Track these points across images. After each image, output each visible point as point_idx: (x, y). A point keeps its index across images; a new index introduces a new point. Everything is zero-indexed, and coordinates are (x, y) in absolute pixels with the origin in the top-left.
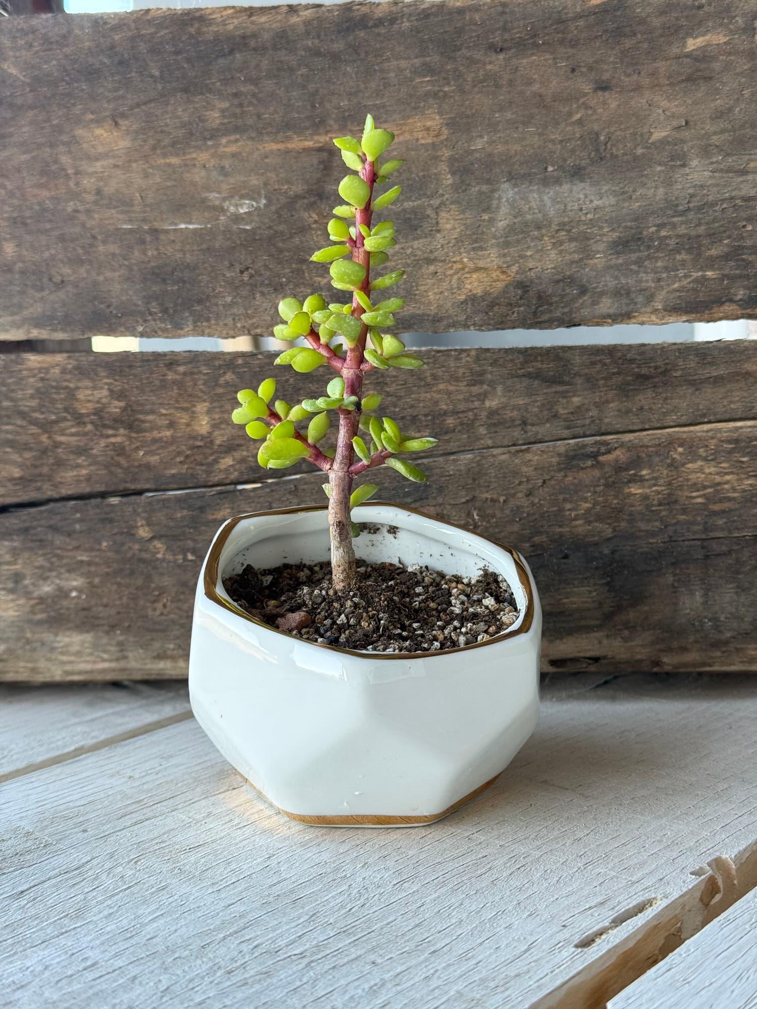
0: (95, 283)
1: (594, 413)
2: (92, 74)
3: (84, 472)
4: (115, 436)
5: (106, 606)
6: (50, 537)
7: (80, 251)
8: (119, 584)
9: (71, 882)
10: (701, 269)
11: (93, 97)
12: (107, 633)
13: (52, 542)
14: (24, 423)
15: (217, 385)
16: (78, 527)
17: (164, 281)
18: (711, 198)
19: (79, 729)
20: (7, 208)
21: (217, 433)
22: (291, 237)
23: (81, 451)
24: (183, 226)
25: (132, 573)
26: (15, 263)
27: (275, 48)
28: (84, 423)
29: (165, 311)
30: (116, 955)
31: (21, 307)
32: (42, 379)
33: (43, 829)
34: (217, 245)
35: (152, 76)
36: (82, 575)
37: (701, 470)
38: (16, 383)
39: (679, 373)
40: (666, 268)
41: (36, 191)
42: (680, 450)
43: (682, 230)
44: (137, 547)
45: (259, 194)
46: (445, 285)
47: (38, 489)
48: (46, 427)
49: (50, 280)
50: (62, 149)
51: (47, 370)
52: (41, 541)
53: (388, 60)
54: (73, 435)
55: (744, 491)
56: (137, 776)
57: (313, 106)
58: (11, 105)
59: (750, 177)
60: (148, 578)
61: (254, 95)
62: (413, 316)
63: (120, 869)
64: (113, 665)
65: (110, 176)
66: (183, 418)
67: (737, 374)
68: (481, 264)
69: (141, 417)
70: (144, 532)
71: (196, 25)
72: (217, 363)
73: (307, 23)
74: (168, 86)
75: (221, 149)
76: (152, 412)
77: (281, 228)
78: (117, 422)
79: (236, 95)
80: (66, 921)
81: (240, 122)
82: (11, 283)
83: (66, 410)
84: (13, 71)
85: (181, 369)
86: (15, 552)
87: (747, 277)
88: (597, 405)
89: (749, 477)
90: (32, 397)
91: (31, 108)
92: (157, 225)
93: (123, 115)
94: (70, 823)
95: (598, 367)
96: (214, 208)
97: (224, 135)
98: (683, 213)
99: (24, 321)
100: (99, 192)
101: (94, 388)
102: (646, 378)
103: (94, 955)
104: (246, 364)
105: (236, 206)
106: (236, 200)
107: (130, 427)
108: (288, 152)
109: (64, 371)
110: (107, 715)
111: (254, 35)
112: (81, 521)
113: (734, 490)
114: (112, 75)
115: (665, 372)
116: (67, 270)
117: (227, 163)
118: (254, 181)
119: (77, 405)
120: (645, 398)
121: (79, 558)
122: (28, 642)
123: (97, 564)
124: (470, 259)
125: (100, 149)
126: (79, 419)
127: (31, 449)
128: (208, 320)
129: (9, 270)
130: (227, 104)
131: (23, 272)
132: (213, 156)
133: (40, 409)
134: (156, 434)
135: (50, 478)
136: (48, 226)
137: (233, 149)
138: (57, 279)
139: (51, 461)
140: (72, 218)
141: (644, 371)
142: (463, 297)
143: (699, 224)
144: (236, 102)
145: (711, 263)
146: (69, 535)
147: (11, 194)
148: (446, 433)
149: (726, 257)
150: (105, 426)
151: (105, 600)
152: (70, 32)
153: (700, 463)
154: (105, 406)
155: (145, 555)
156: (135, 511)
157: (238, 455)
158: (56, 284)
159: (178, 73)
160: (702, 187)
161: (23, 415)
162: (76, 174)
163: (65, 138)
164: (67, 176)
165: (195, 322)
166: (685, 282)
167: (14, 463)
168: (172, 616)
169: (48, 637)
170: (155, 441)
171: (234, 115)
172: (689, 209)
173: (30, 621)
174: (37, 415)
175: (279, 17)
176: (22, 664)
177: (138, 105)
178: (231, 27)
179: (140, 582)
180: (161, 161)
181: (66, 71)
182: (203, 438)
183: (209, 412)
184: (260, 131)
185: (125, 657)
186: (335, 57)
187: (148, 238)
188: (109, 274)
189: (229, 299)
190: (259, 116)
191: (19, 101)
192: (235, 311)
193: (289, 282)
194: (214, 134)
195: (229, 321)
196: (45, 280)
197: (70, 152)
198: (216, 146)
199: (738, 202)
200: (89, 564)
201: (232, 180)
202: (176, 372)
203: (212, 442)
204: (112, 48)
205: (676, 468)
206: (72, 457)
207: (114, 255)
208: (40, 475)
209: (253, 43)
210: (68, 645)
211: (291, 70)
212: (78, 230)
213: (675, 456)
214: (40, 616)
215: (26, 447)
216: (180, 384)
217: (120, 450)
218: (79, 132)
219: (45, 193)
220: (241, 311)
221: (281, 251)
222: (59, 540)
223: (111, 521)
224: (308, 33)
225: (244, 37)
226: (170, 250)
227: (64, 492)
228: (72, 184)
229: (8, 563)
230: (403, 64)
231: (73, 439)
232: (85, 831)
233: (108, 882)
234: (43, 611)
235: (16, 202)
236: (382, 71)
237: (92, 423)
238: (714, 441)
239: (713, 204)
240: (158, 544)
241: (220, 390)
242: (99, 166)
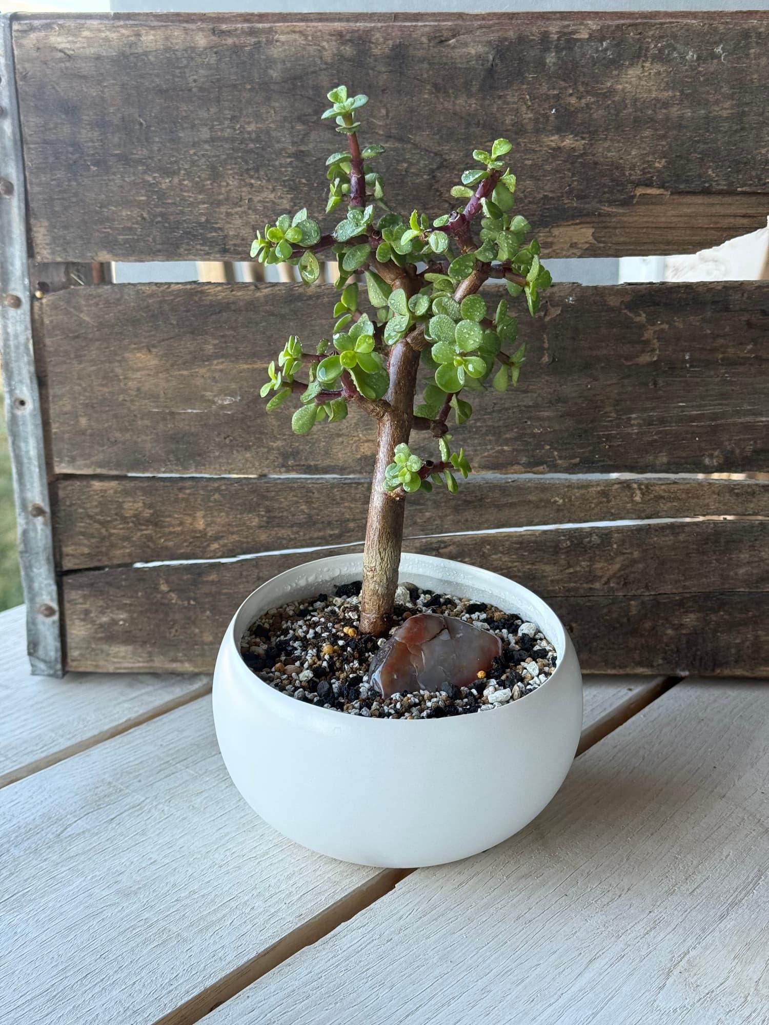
0: (136, 443)
1: (438, 522)
2: (135, 322)
3: (128, 551)
4: (146, 530)
5: (141, 630)
6: (106, 589)
7: (127, 424)
8: (149, 618)
9: (136, 814)
10: (501, 445)
11: (136, 336)
12: (141, 646)
13: (108, 592)
14: (91, 522)
15: (209, 501)
16: (123, 583)
17: (178, 442)
18: (506, 406)
19: (126, 705)
20: (82, 398)
21: (208, 529)
22: (255, 419)
23: (126, 539)
24: (190, 411)
25: (157, 611)
26: (86, 430)
27: (247, 311)
28: (128, 523)
29: (178, 459)
30: (165, 856)
31: (90, 456)
32: (102, 496)
33: (118, 780)
34: (211, 422)
35: (172, 324)
36: (126, 612)
37: (500, 559)
38: (86, 499)
39: (489, 500)
40: (480, 444)
41: (101, 388)
42: (488, 547)
43: (490, 423)
44: (159, 596)
45: (236, 394)
46: (348, 449)
47: (99, 560)
48: (104, 524)
49: (108, 440)
50: (117, 364)
51: (106, 491)
52: (101, 591)
53: (315, 319)
54: (121, 529)
55: (524, 572)
56: (165, 744)
57: (270, 344)
58: (86, 338)
59: (529, 394)
60: (167, 614)
61: (234, 337)
62: (329, 466)
63: (161, 806)
64: (145, 664)
65: (146, 381)
66: (188, 520)
67: (525, 501)
68: (370, 438)
69: (162, 519)
70: (164, 588)
71: (199, 295)
72: (209, 488)
73: (266, 296)
74: (182, 330)
75: (213, 367)
76: (169, 516)
77: (249, 413)
78: (148, 522)
79: (223, 336)
80: (137, 837)
81: (225, 352)
82: (84, 441)
83: (116, 514)
84: (87, 319)
85: (188, 491)
86: (85, 597)
87: (528, 450)
88: (440, 517)
89: (528, 564)
90: (96, 506)
91: (98, 340)
92: (174, 410)
93: (154, 346)
94: (131, 776)
95: (441, 495)
96: (209, 401)
97: (215, 359)
98: (490, 414)
99: (92, 463)
100: (138, 389)
101: (134, 502)
102: (470, 502)
103: (154, 856)
104: (227, 489)
105: (222, 400)
106: (222, 397)
107: (156, 525)
108: (254, 370)
109: (116, 492)
110: (142, 695)
111: (234, 303)
112: (125, 580)
113: (519, 571)
114: (147, 322)
115: (481, 499)
116: (118, 434)
117: (217, 375)
118: (233, 386)
119: (123, 511)
120: (469, 514)
121: (125, 602)
122: (93, 650)
123: (135, 606)
124: (364, 435)
125: (140, 365)
126: (124, 520)
127: (94, 537)
128: (204, 465)
129: (83, 433)
130: (217, 342)
131: (91, 435)
132: (209, 370)
133: (101, 513)
134: (171, 529)
135: (107, 554)
136: (107, 409)
137: (220, 367)
138: (113, 439)
139: (107, 544)
140: (122, 404)
141: (469, 498)
142: (359, 456)
143: (500, 420)
144: (223, 340)
145: (506, 442)
146: (118, 588)
147: (85, 390)
148: (349, 532)
149: (516, 439)
150: (141, 524)
151: (140, 627)
152: (122, 297)
153: (500, 555)
154: (140, 513)
155: (166, 601)
156: (158, 575)
157: (221, 542)
158: (112, 443)
159: (187, 323)
160: (501, 399)
161: (90, 517)
162: (125, 378)
163: (118, 358)
164: (119, 380)
165: (196, 467)
166: (491, 452)
167: (85, 545)
168: (182, 637)
169: (105, 647)
170: (171, 533)
171: (222, 348)
172: (493, 411)
173: (94, 638)
174: (99, 517)
175: (250, 293)
176: (89, 663)
177: (163, 340)
178: (220, 297)
179: (161, 616)
180: (177, 373)
181: (118, 319)
182: (200, 532)
183: (204, 517)
184: (237, 357)
185: (152, 661)
186: (283, 317)
187: (169, 417)
188: (144, 438)
189: (217, 454)
190: (237, 349)
191: (90, 336)
192: (221, 460)
193: (254, 444)
194: (209, 358)
195: (217, 466)
196: (105, 441)
197: (121, 366)
198: (210, 365)
199: (523, 408)
200: (131, 605)
201: (219, 385)
202: (185, 494)
203: (206, 534)
204: (148, 307)
205: (486, 558)
206: (120, 542)
207: (147, 426)
208: (101, 552)
209: (233, 307)
210: (119, 652)
211: (257, 323)
212: (126, 411)
213: (486, 551)
214: (100, 635)
215: (92, 536)
216: (186, 500)
217: (149, 538)
218: (127, 355)
219: (106, 390)
220: (225, 460)
221: (249, 427)
222: (112, 591)
223: (144, 580)
224: (267, 302)
225: (228, 303)
226: (181, 425)
227: (116, 562)
228: (122, 384)
229: (81, 604)
230: (324, 322)
231: (122, 531)
232: (140, 781)
233: (156, 813)
234: (102, 632)
235: (87, 394)
236: (311, 326)
237: (133, 522)
238: (507, 543)
239: (507, 409)
240: (173, 595)
241: (211, 504)
242: (138, 375)
